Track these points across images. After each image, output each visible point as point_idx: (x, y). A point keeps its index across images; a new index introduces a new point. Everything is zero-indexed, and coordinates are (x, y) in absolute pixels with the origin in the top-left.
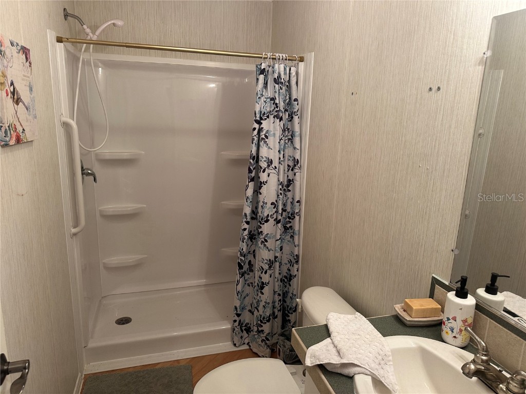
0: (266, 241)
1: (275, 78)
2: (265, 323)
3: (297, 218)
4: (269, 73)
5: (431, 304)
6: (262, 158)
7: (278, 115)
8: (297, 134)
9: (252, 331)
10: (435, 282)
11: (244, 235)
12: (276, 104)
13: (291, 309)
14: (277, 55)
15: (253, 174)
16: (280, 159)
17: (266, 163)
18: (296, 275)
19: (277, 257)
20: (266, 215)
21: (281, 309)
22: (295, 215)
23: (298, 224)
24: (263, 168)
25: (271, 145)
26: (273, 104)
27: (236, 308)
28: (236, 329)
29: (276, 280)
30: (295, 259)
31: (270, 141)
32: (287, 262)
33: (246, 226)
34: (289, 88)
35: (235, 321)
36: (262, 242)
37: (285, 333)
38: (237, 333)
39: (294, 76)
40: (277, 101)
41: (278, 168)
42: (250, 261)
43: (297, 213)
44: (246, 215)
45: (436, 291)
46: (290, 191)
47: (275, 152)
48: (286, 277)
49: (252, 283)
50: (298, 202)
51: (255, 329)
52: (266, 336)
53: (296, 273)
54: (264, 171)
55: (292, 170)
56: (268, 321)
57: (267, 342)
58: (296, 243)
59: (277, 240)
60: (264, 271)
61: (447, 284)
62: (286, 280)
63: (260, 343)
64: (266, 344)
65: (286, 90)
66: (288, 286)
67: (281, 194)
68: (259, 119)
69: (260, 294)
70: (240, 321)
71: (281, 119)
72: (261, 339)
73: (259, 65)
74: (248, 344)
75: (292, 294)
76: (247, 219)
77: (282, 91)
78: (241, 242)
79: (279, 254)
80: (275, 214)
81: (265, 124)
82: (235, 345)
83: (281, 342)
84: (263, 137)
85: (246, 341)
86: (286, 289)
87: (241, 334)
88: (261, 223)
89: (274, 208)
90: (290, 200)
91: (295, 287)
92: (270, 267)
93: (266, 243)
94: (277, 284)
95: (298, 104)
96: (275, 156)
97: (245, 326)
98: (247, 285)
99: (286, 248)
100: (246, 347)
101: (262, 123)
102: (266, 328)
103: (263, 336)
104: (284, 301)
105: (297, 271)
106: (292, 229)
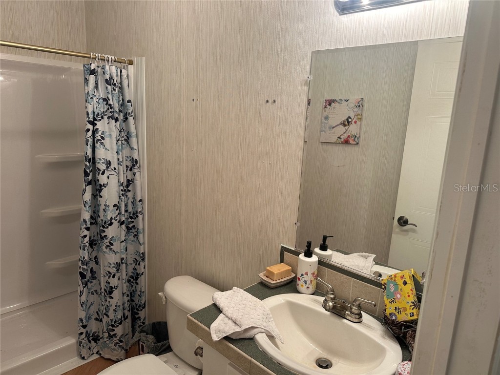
0: (112, 244)
1: (107, 79)
2: (118, 326)
3: (140, 217)
4: (99, 73)
5: (283, 267)
6: (100, 159)
7: (113, 115)
8: (134, 134)
9: (101, 338)
10: (284, 250)
11: (85, 242)
12: (110, 105)
13: (140, 306)
14: (106, 56)
15: (90, 178)
16: (118, 159)
17: (104, 165)
18: (143, 273)
19: (123, 259)
20: (109, 218)
21: (130, 309)
22: (138, 214)
23: (142, 223)
24: (102, 170)
25: (107, 146)
26: (106, 104)
27: (81, 320)
28: (83, 341)
29: (124, 281)
30: (141, 257)
31: (107, 142)
32: (132, 262)
33: (86, 233)
34: (121, 89)
35: (81, 334)
36: (108, 246)
37: (144, 329)
38: (85, 345)
39: (126, 78)
40: (111, 102)
41: (117, 169)
42: (92, 268)
43: (140, 212)
44: (85, 221)
45: (285, 256)
46: (130, 191)
47: (112, 153)
48: (132, 277)
49: (96, 291)
50: (140, 201)
51: (106, 335)
52: (120, 338)
53: (143, 270)
54: (103, 173)
55: (131, 170)
56: (120, 323)
57: (121, 344)
58: (141, 241)
59: (122, 242)
60: (112, 276)
61: (294, 249)
62: (132, 280)
63: (113, 347)
64: (120, 346)
65: (119, 92)
66: (134, 284)
67: (122, 194)
68: (92, 120)
69: (108, 299)
70: (87, 332)
71: (117, 120)
72: (114, 343)
73: (88, 65)
74: (97, 353)
75: (140, 291)
76: (86, 225)
77: (115, 92)
78: (81, 251)
79: (125, 255)
80: (119, 216)
81: (100, 125)
82: (83, 358)
83: (143, 338)
84: (99, 138)
85: (95, 351)
86: (133, 288)
87: (89, 345)
88: (104, 227)
89: (117, 210)
90: (131, 200)
91: (143, 284)
92: (118, 270)
93: (112, 247)
94: (125, 285)
95: (131, 106)
96: (113, 157)
97: (92, 336)
98: (90, 293)
99: (131, 249)
100: (96, 357)
101: (96, 124)
102: (119, 331)
103: (116, 340)
104: (133, 301)
105: (144, 268)
106: (135, 229)
